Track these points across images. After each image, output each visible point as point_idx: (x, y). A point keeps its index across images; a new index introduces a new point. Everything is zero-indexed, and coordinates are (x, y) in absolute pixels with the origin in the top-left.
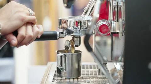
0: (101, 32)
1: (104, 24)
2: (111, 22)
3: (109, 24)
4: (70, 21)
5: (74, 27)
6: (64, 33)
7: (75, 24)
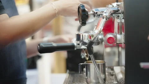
0: (109, 42)
1: (111, 36)
2: (116, 35)
3: (115, 36)
4: (85, 35)
5: (88, 39)
6: (80, 44)
7: (89, 37)
